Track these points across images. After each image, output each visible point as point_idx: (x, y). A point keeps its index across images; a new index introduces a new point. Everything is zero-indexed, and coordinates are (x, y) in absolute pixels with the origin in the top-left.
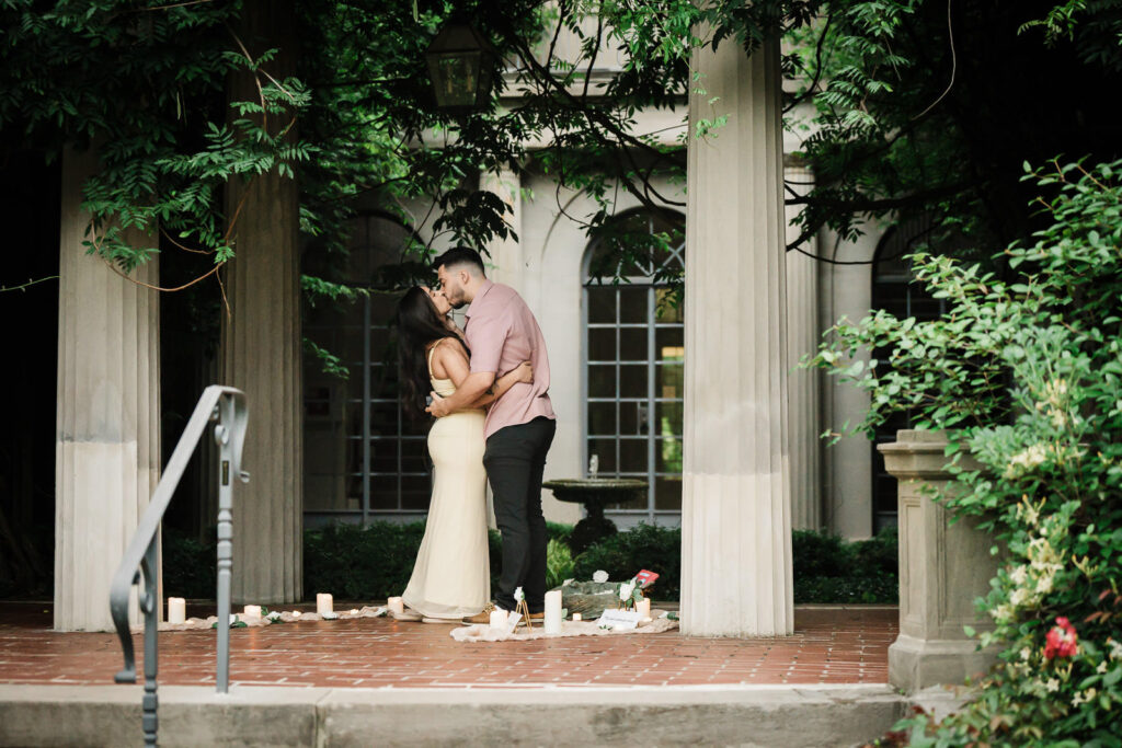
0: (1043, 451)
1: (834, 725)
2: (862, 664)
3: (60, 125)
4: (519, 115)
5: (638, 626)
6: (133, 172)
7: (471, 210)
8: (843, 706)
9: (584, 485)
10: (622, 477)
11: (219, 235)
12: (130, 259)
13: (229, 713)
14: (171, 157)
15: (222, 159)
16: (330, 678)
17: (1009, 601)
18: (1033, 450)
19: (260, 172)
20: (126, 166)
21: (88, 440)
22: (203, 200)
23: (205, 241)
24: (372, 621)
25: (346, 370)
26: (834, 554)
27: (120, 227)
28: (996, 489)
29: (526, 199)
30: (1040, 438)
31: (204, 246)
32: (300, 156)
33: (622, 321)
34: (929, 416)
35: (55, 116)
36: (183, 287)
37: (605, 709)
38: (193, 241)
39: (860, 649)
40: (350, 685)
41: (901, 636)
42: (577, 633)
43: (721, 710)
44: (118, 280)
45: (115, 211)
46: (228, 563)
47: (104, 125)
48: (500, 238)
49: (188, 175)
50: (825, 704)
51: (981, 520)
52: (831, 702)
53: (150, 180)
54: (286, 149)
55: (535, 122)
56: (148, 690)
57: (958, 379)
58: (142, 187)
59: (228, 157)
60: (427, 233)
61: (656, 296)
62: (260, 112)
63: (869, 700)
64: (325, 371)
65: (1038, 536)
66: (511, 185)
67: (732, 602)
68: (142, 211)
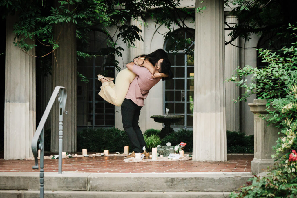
0: (291, 105)
1: (234, 183)
2: (245, 168)
3: (7, 8)
4: (144, 2)
5: (180, 158)
6: (29, 22)
7: (129, 31)
8: (237, 178)
9: (164, 117)
10: (176, 115)
11: (54, 40)
12: (27, 48)
13: (62, 179)
14: (40, 17)
16: (90, 171)
17: (281, 147)
18: (289, 105)
19: (67, 22)
20: (26, 20)
21: (14, 102)
22: (50, 30)
23: (50, 42)
24: (99, 157)
25: (88, 81)
26: (242, 139)
27: (24, 38)
28: (280, 116)
29: (145, 26)
30: (291, 102)
31: (50, 44)
32: (79, 17)
33: (176, 65)
34: (262, 95)
35: (6, 5)
36: (43, 56)
37: (169, 179)
38: (47, 42)
39: (246, 165)
40: (97, 172)
41: (255, 158)
42: (162, 160)
43: (203, 179)
44: (23, 54)
45: (23, 33)
46: (62, 137)
47: (20, 8)
48: (138, 40)
49: (45, 22)
50: (232, 177)
51: (277, 125)
52: (234, 177)
53: (33, 24)
54: (75, 15)
55: (149, 3)
56: (41, 172)
57: (270, 85)
58: (31, 26)
59: (57, 17)
60: (115, 39)
61: (187, 57)
62: (67, 4)
63: (245, 176)
64: (81, 81)
65: (289, 128)
66: (141, 21)
67: (208, 151)
68: (31, 33)
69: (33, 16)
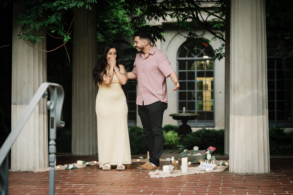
5: (214, 169)
11: (65, 31)
12: (34, 41)
14: (47, 3)
15: (65, 3)
19: (79, 7)
20: (32, 8)
21: (21, 105)
22: (59, 18)
23: (60, 34)
27: (30, 29)
31: (60, 36)
33: (188, 70)
36: (53, 50)
38: (56, 33)
45: (28, 23)
49: (53, 9)
53: (41, 12)
58: (38, 15)
59: (67, 2)
61: (197, 63)
67: (249, 162)
68: (38, 24)
69: (40, 3)
